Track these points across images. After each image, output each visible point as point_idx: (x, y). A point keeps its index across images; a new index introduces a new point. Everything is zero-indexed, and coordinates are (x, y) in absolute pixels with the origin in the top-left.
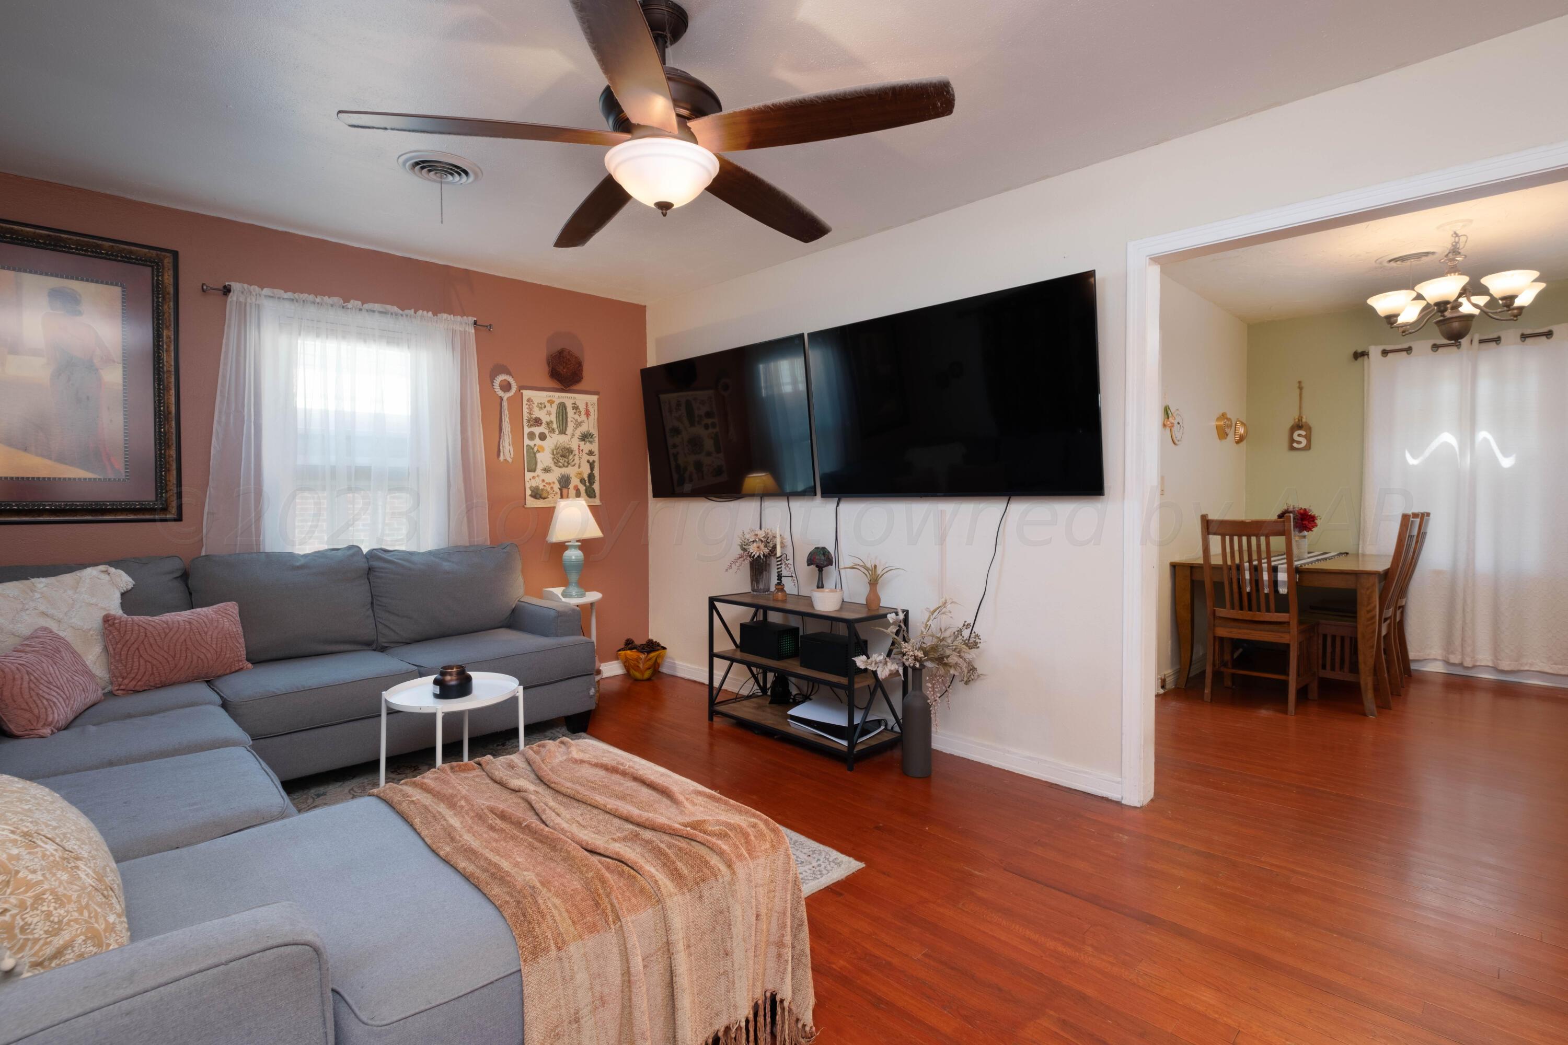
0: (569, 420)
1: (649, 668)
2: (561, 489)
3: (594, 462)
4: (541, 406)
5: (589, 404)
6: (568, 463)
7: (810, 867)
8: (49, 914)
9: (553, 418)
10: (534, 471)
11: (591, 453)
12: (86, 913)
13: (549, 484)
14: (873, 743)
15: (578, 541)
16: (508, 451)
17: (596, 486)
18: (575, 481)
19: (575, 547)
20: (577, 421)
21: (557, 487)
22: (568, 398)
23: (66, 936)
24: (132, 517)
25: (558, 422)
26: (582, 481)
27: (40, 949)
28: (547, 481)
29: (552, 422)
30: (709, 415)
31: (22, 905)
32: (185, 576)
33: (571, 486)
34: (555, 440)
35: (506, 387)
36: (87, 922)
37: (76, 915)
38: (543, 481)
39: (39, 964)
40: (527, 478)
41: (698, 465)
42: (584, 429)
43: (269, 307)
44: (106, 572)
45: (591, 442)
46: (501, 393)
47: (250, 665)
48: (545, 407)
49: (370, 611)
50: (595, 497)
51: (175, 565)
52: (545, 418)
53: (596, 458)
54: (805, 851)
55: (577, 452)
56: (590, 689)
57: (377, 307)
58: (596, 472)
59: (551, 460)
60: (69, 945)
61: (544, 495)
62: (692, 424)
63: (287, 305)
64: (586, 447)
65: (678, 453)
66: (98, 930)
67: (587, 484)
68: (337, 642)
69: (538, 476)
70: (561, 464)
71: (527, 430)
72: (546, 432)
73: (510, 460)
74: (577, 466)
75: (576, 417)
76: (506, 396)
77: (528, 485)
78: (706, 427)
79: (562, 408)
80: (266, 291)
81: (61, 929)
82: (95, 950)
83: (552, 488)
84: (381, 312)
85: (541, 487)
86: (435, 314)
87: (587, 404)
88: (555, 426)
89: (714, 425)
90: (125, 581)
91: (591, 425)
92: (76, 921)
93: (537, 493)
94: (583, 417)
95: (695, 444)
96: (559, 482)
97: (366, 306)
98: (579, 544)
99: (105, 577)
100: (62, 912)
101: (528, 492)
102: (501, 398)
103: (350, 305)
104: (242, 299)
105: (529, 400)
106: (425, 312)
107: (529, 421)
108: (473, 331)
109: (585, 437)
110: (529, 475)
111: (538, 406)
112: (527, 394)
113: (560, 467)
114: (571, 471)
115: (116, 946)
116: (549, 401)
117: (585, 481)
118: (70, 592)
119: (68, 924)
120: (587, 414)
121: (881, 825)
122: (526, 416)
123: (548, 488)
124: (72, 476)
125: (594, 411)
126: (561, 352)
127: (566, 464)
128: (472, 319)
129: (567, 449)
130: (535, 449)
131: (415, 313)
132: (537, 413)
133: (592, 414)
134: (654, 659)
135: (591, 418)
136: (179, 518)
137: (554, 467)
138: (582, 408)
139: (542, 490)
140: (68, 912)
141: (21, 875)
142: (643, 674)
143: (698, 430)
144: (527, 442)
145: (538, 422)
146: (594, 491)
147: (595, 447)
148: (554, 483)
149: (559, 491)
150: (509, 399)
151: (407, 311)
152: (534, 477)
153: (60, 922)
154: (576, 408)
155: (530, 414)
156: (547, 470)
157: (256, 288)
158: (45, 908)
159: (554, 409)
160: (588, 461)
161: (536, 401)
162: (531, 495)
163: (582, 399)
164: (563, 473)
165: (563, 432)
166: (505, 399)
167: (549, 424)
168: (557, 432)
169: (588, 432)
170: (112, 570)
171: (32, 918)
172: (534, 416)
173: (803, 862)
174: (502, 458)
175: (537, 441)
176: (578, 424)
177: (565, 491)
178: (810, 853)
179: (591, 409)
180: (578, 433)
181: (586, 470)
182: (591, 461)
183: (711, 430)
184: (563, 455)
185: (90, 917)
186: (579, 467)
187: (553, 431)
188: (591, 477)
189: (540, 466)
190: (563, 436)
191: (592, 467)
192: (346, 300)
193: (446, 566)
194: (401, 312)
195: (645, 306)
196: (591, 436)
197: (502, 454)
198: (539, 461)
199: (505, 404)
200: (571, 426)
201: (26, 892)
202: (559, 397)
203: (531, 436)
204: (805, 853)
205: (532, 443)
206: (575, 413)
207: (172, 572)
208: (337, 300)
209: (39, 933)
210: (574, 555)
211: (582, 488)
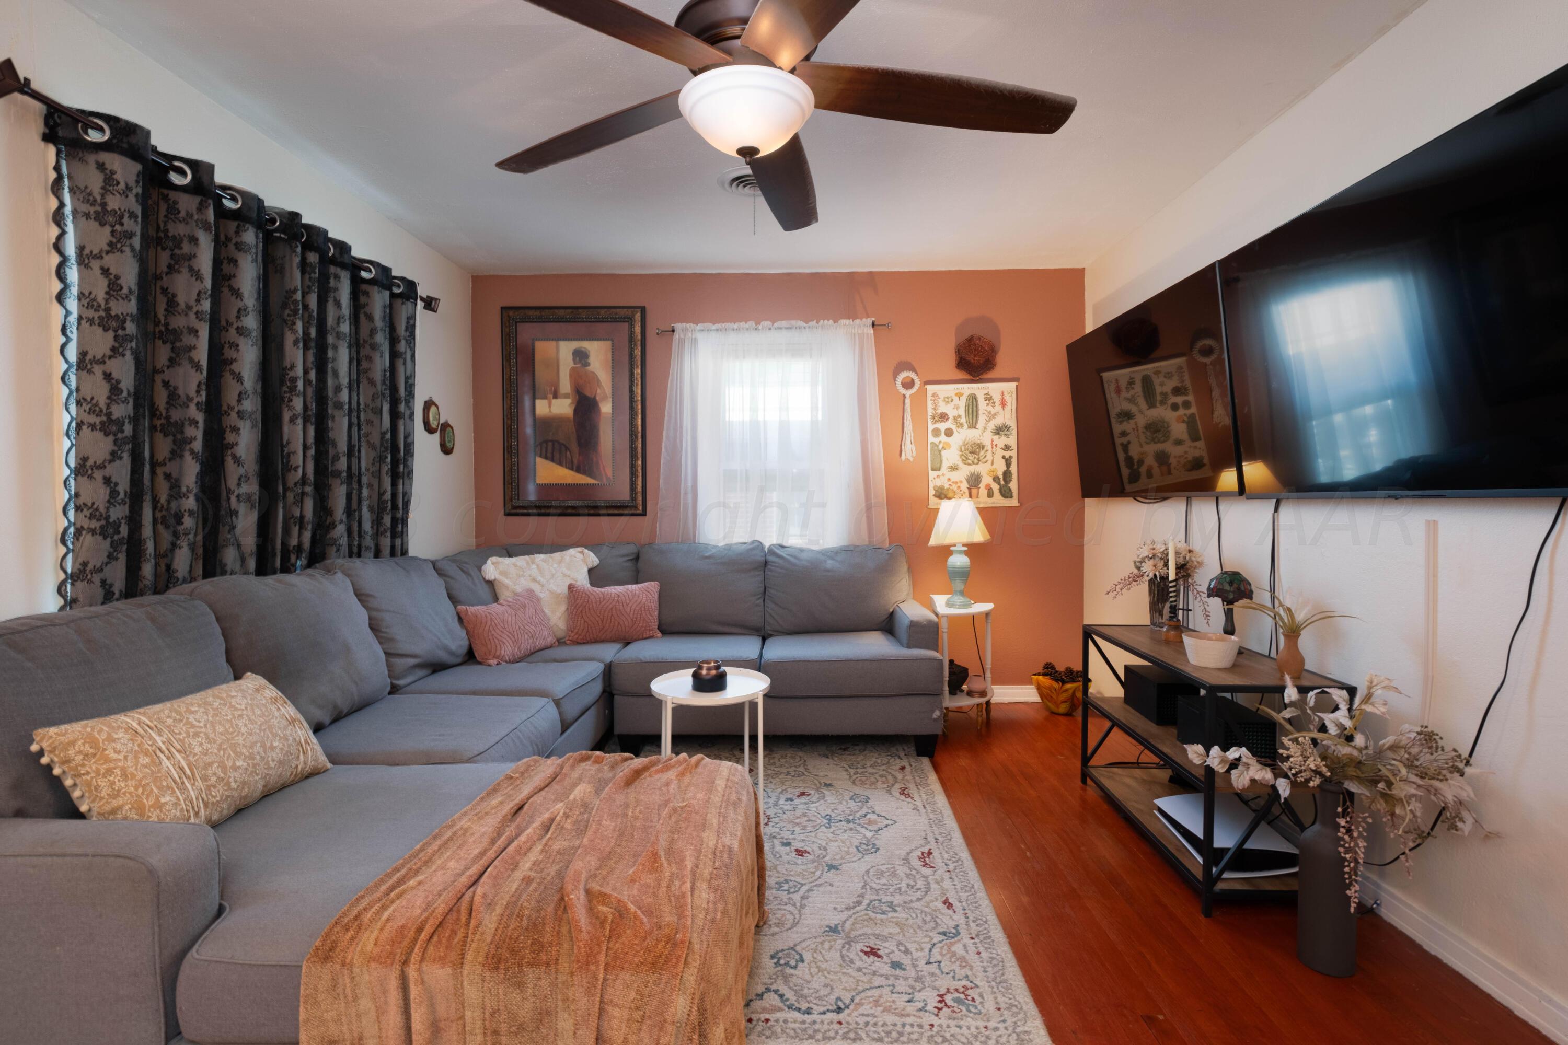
0: (980, 412)
1: (1065, 702)
2: (969, 489)
3: (1011, 457)
4: (948, 400)
5: (1005, 394)
6: (979, 460)
7: (981, 1024)
8: (113, 783)
9: (962, 412)
10: (939, 470)
11: (1007, 448)
12: (140, 790)
13: (956, 483)
14: (1268, 887)
15: (964, 545)
16: (909, 451)
17: (1014, 485)
18: (987, 480)
19: (960, 552)
20: (990, 413)
21: (964, 486)
22: (978, 389)
23: (120, 801)
24: (616, 512)
25: (967, 416)
26: (996, 479)
27: (103, 805)
28: (953, 480)
29: (960, 416)
30: (1177, 391)
31: (97, 772)
32: (637, 558)
33: (982, 485)
34: (963, 435)
35: (908, 384)
36: (137, 796)
37: (132, 789)
38: (949, 480)
39: (103, 814)
40: (931, 478)
41: (1162, 458)
42: (998, 421)
43: (700, 337)
44: (582, 552)
45: (1007, 436)
46: (903, 391)
47: (660, 634)
48: (952, 400)
49: (761, 600)
50: (1011, 497)
51: (631, 549)
52: (952, 413)
53: (1014, 453)
54: (1001, 999)
55: (989, 448)
56: (933, 711)
57: (784, 323)
58: (1014, 469)
59: (958, 458)
60: (120, 808)
61: (950, 495)
62: (1152, 405)
63: (713, 334)
64: (1001, 441)
65: (1129, 442)
66: (144, 804)
67: (1002, 482)
68: (729, 625)
69: (943, 475)
70: (970, 462)
71: (931, 427)
72: (953, 427)
73: (911, 459)
74: (989, 462)
75: (990, 408)
76: (909, 393)
77: (931, 485)
78: (1175, 407)
79: (973, 399)
80: (700, 326)
81: (118, 795)
82: (136, 817)
83: (959, 487)
84: (787, 328)
85: (946, 486)
86: (835, 322)
87: (1003, 394)
88: (963, 420)
89: (1187, 405)
90: (593, 559)
91: (1008, 417)
92: (131, 793)
93: (941, 493)
94: (998, 408)
95: (1157, 430)
96: (968, 481)
97: (776, 325)
98: (966, 548)
99: (580, 556)
100: (123, 784)
101: (932, 492)
102: (904, 396)
103: (760, 327)
104: (682, 336)
105: (933, 395)
106: (826, 321)
107: (933, 417)
108: (872, 332)
109: (1000, 430)
110: (932, 474)
111: (944, 400)
112: (931, 388)
113: (969, 464)
114: (983, 469)
115: (156, 820)
116: (956, 395)
117: (999, 479)
118: (555, 566)
119: (124, 794)
120: (1003, 404)
121: (1161, 1017)
122: (930, 412)
123: (954, 487)
124: (583, 482)
125: (1011, 401)
126: (970, 340)
127: (976, 461)
128: (869, 321)
129: (978, 445)
130: (940, 447)
131: (818, 323)
132: (943, 408)
133: (1009, 404)
134: (1071, 691)
135: (1008, 408)
136: (644, 514)
137: (961, 465)
138: (997, 398)
139: (948, 490)
140: (127, 786)
141: (107, 752)
142: (1058, 707)
143: (1161, 412)
144: (931, 439)
145: (944, 417)
146: (1010, 490)
147: (1012, 441)
148: (961, 482)
149: (967, 491)
150: (911, 396)
151: (811, 324)
152: (938, 476)
153: (119, 791)
154: (988, 398)
155: (935, 409)
156: (954, 468)
157: (692, 325)
158: (112, 779)
159: (962, 403)
160: (1004, 457)
161: (942, 395)
162: (934, 495)
163: (994, 389)
164: (973, 471)
165: (973, 426)
166: (907, 396)
167: (956, 419)
168: (966, 426)
169: (1004, 424)
170: (586, 551)
171: (103, 783)
172: (939, 412)
173: (980, 1013)
174: (903, 457)
175: (943, 438)
176: (992, 416)
177: (974, 491)
178: (1003, 1006)
179: (1007, 398)
180: (992, 426)
181: (1001, 467)
182: (1007, 457)
183: (1181, 412)
184: (974, 451)
185: (143, 793)
186: (992, 464)
187: (962, 425)
188: (1007, 475)
189: (945, 464)
190: (973, 430)
191: (1008, 462)
192: (758, 323)
193: (830, 564)
194: (805, 325)
195: (1084, 269)
196: (1008, 428)
197: (903, 453)
198: (944, 459)
199: (908, 401)
200: (982, 419)
201: (103, 764)
202: (969, 388)
203: (936, 432)
204: (997, 1003)
205: (936, 440)
206: (988, 405)
207: (627, 555)
208: (751, 324)
209: (104, 794)
210: (959, 560)
211: (995, 487)
